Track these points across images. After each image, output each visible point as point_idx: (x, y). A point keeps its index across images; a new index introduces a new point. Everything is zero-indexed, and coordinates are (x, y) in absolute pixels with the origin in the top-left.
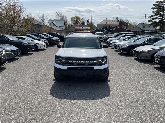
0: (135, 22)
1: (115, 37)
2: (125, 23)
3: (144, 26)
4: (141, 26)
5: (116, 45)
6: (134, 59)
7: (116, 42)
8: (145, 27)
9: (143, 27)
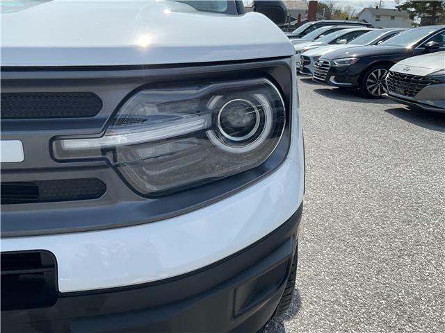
0: (350, 7)
1: (300, 36)
2: (325, 6)
3: (378, 16)
4: (371, 15)
5: (307, 58)
6: (389, 111)
7: (305, 51)
8: (381, 18)
9: (375, 18)
